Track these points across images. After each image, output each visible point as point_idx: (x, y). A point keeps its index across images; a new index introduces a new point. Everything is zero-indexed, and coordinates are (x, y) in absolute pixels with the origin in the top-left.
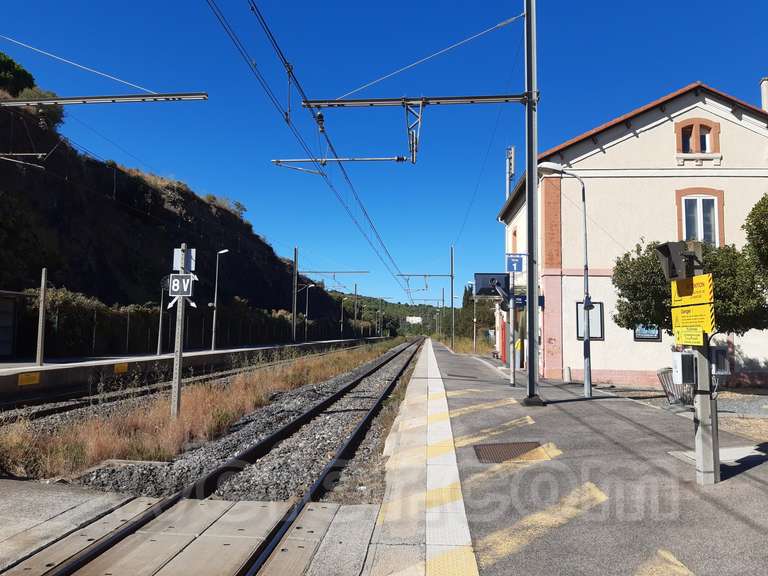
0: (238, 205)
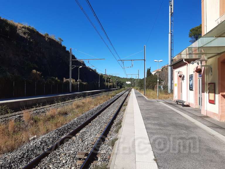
0: (60, 39)
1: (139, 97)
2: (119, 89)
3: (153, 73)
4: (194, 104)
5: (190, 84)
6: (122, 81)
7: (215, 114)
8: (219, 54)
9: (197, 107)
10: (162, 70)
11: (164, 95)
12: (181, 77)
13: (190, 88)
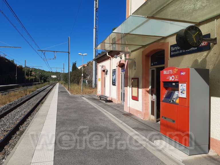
1: (61, 92)
2: (42, 83)
3: (79, 68)
4: (116, 100)
5: (113, 79)
6: (46, 75)
7: (138, 111)
8: (143, 46)
9: (119, 103)
10: (88, 65)
11: (89, 90)
12: (105, 71)
13: (113, 83)
